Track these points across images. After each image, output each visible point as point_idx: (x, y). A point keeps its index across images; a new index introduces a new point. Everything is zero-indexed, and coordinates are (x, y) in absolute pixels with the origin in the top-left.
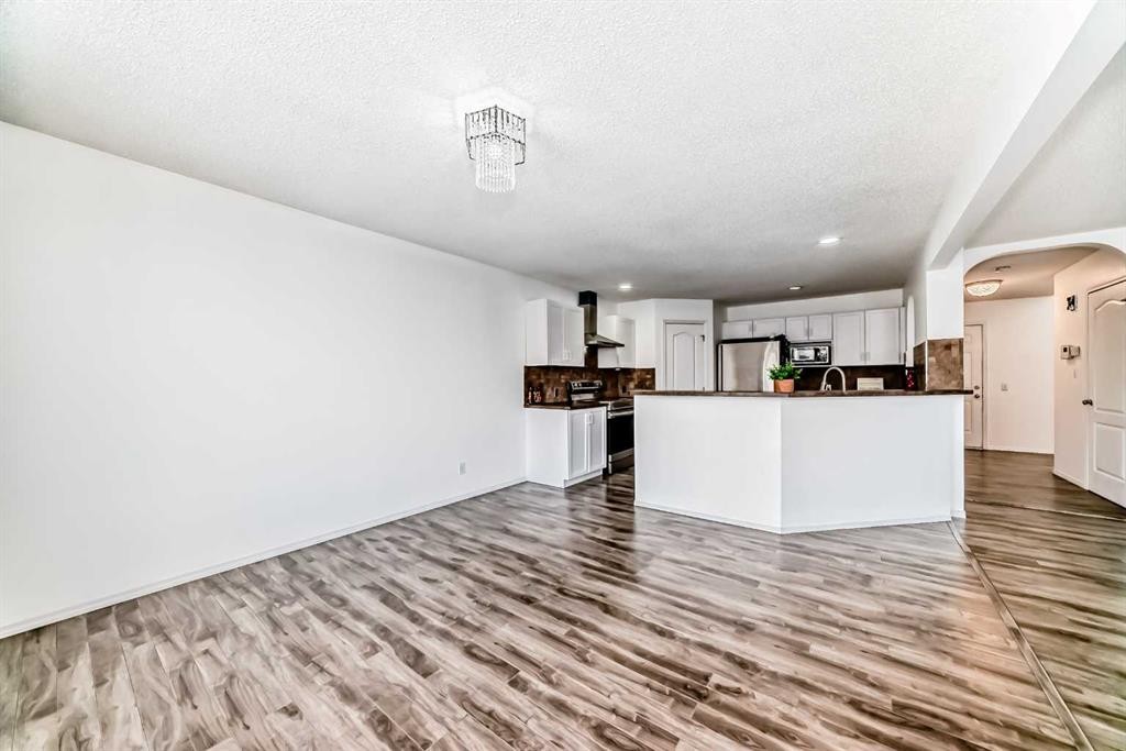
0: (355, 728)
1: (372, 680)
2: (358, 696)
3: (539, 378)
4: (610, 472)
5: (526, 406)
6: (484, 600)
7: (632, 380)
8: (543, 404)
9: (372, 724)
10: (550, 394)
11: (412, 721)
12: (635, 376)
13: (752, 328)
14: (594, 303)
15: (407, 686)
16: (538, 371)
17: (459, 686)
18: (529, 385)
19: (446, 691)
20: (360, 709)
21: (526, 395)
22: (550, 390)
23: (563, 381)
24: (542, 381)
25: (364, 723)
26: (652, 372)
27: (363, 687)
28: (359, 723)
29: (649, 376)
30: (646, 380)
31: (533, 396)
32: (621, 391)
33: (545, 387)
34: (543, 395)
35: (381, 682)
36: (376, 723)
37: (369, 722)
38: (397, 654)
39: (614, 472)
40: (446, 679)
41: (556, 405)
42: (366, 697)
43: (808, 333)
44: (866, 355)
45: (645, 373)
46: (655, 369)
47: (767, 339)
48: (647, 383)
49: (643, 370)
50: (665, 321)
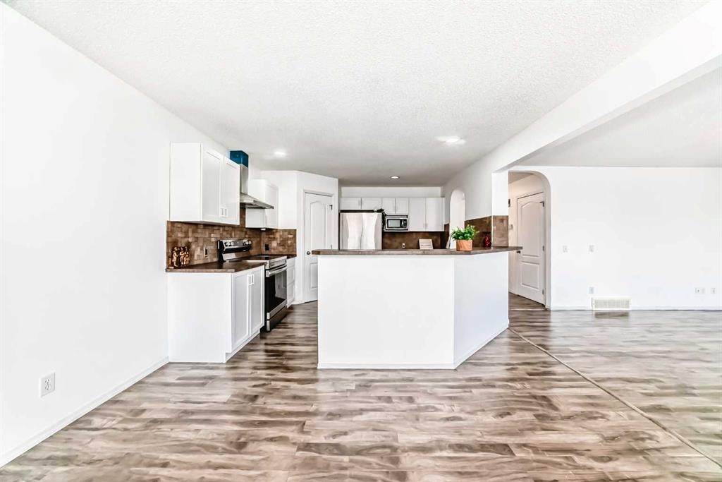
3: (187, 236)
4: (268, 329)
5: (167, 270)
7: (274, 239)
8: (190, 266)
10: (199, 255)
12: (278, 235)
13: (361, 203)
14: (246, 163)
16: (185, 228)
18: (173, 246)
21: (170, 257)
22: (199, 249)
23: (213, 240)
24: (190, 240)
26: (293, 232)
29: (290, 236)
30: (288, 239)
31: (179, 257)
32: (263, 248)
33: (193, 247)
34: (191, 256)
39: (271, 328)
41: (206, 266)
43: (395, 209)
44: (426, 225)
45: (287, 233)
46: (296, 230)
47: (372, 211)
48: (289, 242)
49: (285, 230)
50: (304, 190)
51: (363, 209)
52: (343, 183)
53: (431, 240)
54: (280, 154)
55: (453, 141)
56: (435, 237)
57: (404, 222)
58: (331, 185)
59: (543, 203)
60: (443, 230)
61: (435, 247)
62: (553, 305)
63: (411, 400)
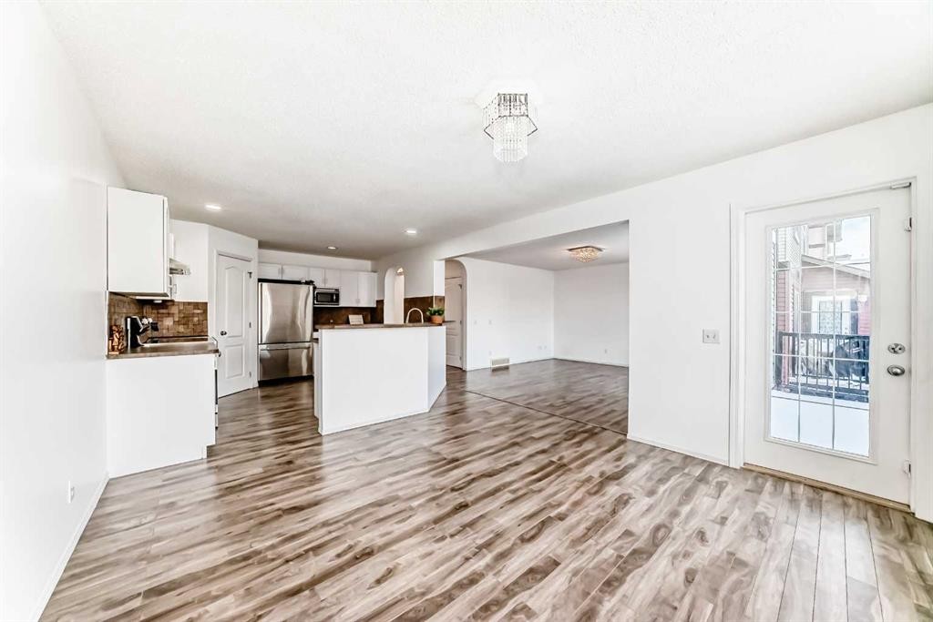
0: (621, 601)
1: (566, 603)
2: (588, 608)
6: (452, 531)
7: (169, 315)
9: (613, 590)
11: (604, 566)
15: (570, 575)
17: (567, 544)
19: (572, 550)
20: (600, 602)
25: (613, 596)
26: (202, 306)
27: (576, 607)
28: (615, 600)
29: (197, 312)
35: (568, 593)
36: (612, 588)
37: (612, 593)
38: (530, 588)
40: (560, 551)
42: (588, 601)
43: (325, 281)
44: (358, 301)
45: (192, 307)
46: (206, 303)
47: (299, 283)
48: (196, 319)
49: (189, 304)
50: (217, 252)
51: (285, 278)
52: (262, 245)
53: (361, 316)
54: (213, 207)
55: (412, 232)
56: (365, 313)
57: (334, 296)
58: (249, 247)
59: (461, 286)
60: (375, 306)
61: (365, 323)
62: (469, 367)
63: (415, 430)
